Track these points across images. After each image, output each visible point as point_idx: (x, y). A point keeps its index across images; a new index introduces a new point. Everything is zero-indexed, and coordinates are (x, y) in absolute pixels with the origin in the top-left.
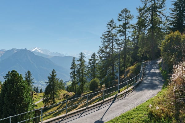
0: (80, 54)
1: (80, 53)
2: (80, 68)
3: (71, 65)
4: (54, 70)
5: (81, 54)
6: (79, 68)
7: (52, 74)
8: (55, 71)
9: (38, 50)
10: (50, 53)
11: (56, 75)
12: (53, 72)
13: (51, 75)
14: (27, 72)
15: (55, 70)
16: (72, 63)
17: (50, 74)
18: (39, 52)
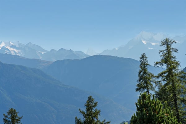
0: (163, 44)
1: (163, 41)
2: (166, 85)
3: (138, 78)
4: (90, 98)
5: (166, 42)
6: (163, 83)
7: (88, 110)
8: (95, 101)
9: (8, 47)
10: (43, 53)
11: (98, 113)
12: (90, 104)
13: (84, 113)
14: (6, 114)
15: (93, 97)
16: (140, 73)
17: (81, 112)
18: (13, 53)
